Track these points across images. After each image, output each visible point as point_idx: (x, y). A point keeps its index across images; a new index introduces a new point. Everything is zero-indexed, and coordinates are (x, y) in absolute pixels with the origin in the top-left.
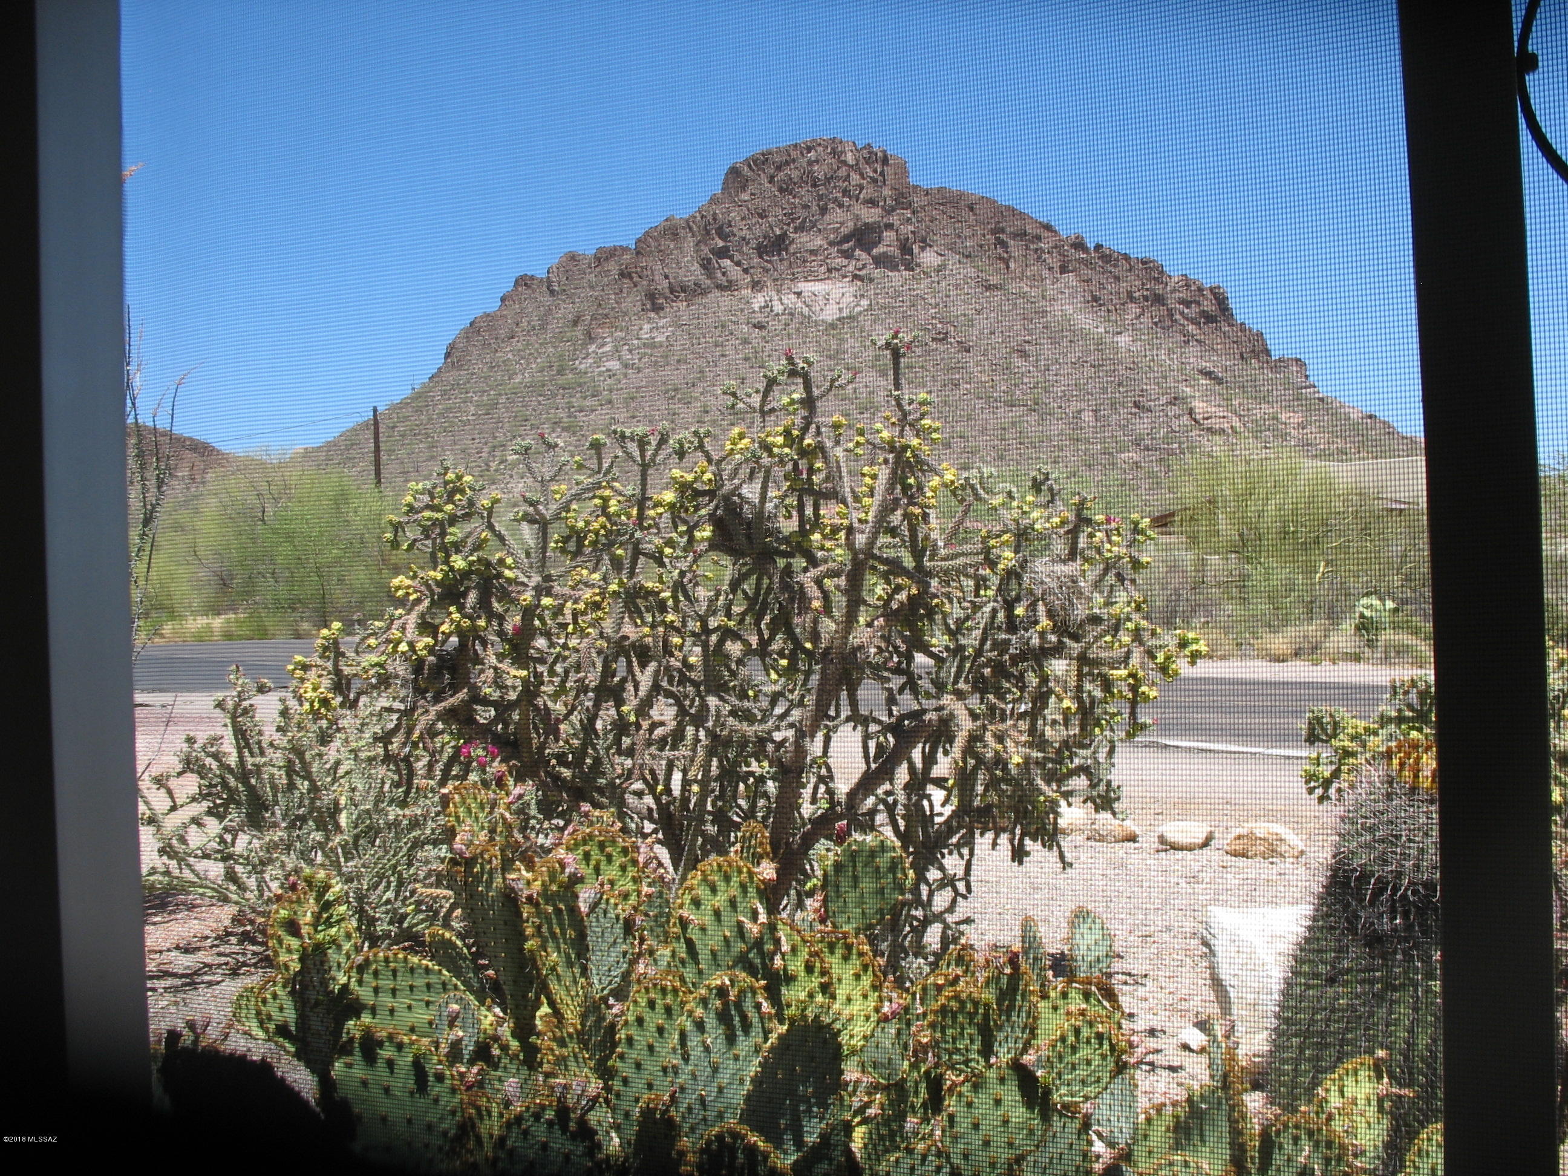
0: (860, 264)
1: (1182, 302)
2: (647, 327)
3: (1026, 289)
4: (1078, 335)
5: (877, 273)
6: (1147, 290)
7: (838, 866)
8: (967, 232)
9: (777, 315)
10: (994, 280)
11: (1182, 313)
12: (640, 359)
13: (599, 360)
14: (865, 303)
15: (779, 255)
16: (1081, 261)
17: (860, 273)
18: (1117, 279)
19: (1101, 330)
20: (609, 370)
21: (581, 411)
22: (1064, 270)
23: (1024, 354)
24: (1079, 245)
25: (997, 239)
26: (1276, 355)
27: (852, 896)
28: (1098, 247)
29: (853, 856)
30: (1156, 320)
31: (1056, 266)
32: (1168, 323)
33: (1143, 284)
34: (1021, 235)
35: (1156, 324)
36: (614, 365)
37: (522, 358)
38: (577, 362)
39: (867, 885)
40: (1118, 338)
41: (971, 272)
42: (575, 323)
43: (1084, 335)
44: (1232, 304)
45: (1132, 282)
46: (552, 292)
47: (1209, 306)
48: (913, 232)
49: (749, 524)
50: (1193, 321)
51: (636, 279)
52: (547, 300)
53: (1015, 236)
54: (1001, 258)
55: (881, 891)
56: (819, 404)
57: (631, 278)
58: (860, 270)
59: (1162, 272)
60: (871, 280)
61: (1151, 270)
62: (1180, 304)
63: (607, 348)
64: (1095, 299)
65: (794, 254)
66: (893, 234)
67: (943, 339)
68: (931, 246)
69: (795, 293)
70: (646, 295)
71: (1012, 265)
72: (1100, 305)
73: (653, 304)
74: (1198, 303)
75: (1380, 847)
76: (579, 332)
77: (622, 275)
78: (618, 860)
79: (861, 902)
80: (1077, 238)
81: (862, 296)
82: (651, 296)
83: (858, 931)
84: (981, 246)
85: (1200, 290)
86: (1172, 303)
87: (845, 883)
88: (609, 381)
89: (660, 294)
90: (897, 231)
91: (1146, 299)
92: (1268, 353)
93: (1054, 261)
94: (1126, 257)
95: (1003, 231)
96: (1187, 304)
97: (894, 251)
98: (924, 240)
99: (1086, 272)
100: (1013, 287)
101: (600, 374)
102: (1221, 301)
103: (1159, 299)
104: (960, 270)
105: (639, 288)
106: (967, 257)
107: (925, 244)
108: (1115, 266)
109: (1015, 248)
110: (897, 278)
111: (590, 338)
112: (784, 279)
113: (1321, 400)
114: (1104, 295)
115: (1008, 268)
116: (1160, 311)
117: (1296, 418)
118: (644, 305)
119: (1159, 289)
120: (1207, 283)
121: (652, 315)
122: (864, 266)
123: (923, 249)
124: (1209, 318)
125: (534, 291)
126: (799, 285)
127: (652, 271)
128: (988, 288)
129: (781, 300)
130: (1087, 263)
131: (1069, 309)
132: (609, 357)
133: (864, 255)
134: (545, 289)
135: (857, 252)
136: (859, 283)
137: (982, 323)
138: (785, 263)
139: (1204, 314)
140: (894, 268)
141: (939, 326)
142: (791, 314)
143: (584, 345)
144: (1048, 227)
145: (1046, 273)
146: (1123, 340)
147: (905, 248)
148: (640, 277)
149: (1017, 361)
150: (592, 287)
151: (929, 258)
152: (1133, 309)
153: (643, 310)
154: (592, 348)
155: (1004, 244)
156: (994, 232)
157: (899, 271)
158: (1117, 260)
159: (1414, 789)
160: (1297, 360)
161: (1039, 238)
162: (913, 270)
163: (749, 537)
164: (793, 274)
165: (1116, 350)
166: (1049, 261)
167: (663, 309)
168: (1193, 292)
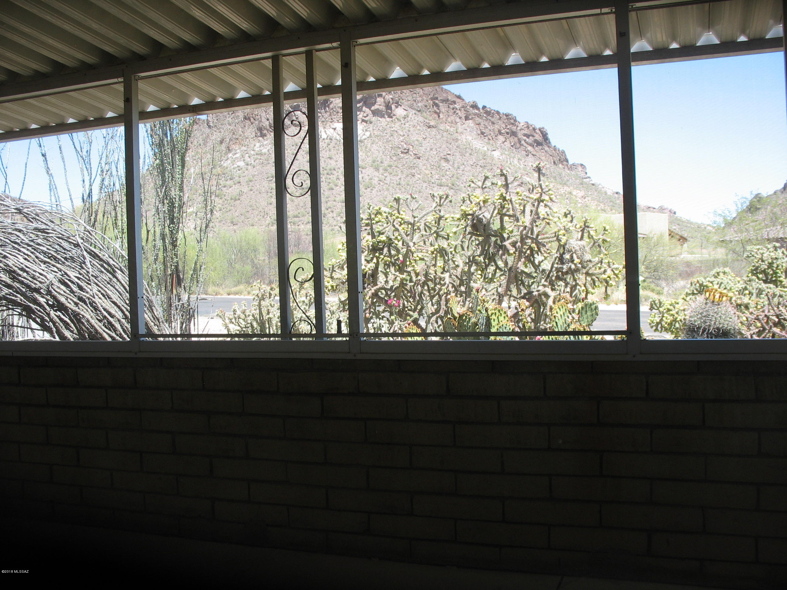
0: (365, 115)
1: (525, 135)
2: (258, 145)
3: (449, 128)
4: (473, 151)
5: (374, 119)
6: (508, 129)
7: (582, 308)
8: (419, 99)
9: (324, 139)
10: (432, 123)
11: (525, 141)
12: (254, 161)
13: (233, 162)
14: (368, 134)
15: (325, 109)
16: (475, 114)
17: (365, 119)
18: (493, 123)
19: (485, 149)
20: (239, 166)
21: (225, 187)
22: (467, 118)
23: (447, 160)
24: (475, 106)
25: (434, 103)
26: (571, 162)
27: (585, 316)
28: (484, 107)
29: (586, 305)
30: (512, 144)
31: (463, 117)
32: (518, 145)
33: (506, 126)
34: (446, 101)
35: (512, 146)
36: (241, 164)
37: (195, 160)
38: (222, 163)
39: (589, 313)
40: (494, 153)
41: (421, 119)
42: (221, 142)
43: (477, 151)
44: (550, 136)
45: (500, 125)
46: (209, 127)
47: (539, 137)
48: (392, 99)
49: (485, 225)
50: (531, 145)
51: (252, 120)
52: (207, 130)
53: (443, 101)
54: (436, 112)
55: (592, 315)
56: (510, 186)
57: (250, 120)
58: (365, 117)
59: (515, 121)
60: (371, 123)
61: (510, 119)
62: (524, 136)
63: (238, 155)
64: (483, 133)
65: (332, 109)
66: (382, 100)
67: (407, 153)
68: (401, 106)
69: (333, 128)
70: (257, 129)
71: (441, 115)
72: (485, 136)
73: (261, 133)
74: (533, 136)
75: (704, 318)
76: (223, 147)
77: (245, 118)
78: (503, 315)
79: (587, 318)
80: (473, 103)
81: (366, 130)
82: (260, 129)
83: (586, 326)
84: (426, 106)
85: (534, 129)
86: (520, 136)
87: (584, 312)
88: (238, 172)
89: (265, 128)
90: (384, 98)
91: (507, 133)
92: (567, 161)
93: (462, 114)
94: (498, 113)
95: (437, 98)
96: (528, 136)
97: (383, 108)
98: (397, 103)
99: (478, 120)
100: (442, 127)
101: (234, 169)
102: (545, 135)
103: (514, 134)
104: (415, 118)
105: (254, 124)
106: (419, 111)
107: (398, 105)
108: (492, 117)
109: (443, 107)
110: (384, 121)
111: (229, 150)
112: (327, 121)
113: (593, 185)
114: (486, 131)
115: (439, 117)
116: (514, 140)
117: (582, 193)
118: (256, 133)
119: (514, 128)
120: (538, 127)
121: (261, 138)
122: (367, 116)
123: (397, 107)
124: (539, 144)
125: (200, 126)
126: (335, 124)
127: (261, 117)
128: (429, 127)
129: (325, 132)
130: (479, 116)
131: (470, 138)
132: (239, 159)
133: (367, 110)
134: (206, 124)
135: (364, 108)
136: (365, 124)
137: (426, 145)
138: (328, 114)
139: (536, 141)
140: (382, 116)
141: (405, 146)
142: (331, 139)
143: (226, 154)
144: (459, 97)
145: (458, 120)
146: (496, 154)
147: (388, 106)
148: (255, 120)
149: (443, 164)
150: (230, 124)
151: (399, 112)
152: (501, 138)
153: (256, 136)
154: (230, 155)
155: (437, 106)
156: (432, 99)
157: (385, 118)
158: (493, 114)
159: (713, 302)
160: (582, 165)
161: (454, 102)
162: (392, 118)
163: (484, 230)
164: (332, 119)
165: (493, 159)
166: (460, 114)
167: (266, 136)
168: (531, 130)
